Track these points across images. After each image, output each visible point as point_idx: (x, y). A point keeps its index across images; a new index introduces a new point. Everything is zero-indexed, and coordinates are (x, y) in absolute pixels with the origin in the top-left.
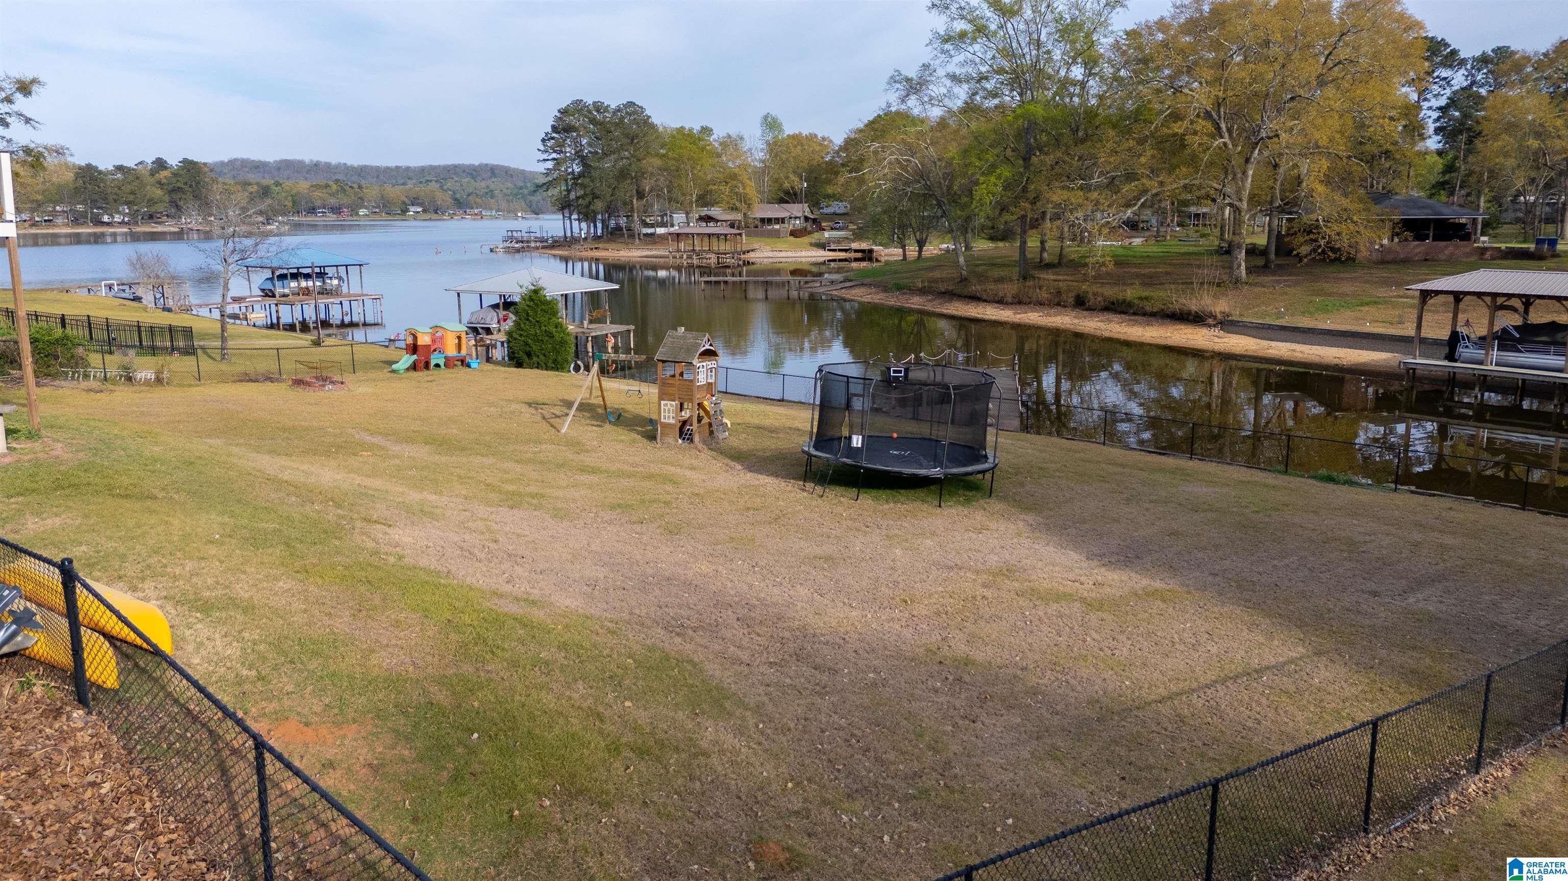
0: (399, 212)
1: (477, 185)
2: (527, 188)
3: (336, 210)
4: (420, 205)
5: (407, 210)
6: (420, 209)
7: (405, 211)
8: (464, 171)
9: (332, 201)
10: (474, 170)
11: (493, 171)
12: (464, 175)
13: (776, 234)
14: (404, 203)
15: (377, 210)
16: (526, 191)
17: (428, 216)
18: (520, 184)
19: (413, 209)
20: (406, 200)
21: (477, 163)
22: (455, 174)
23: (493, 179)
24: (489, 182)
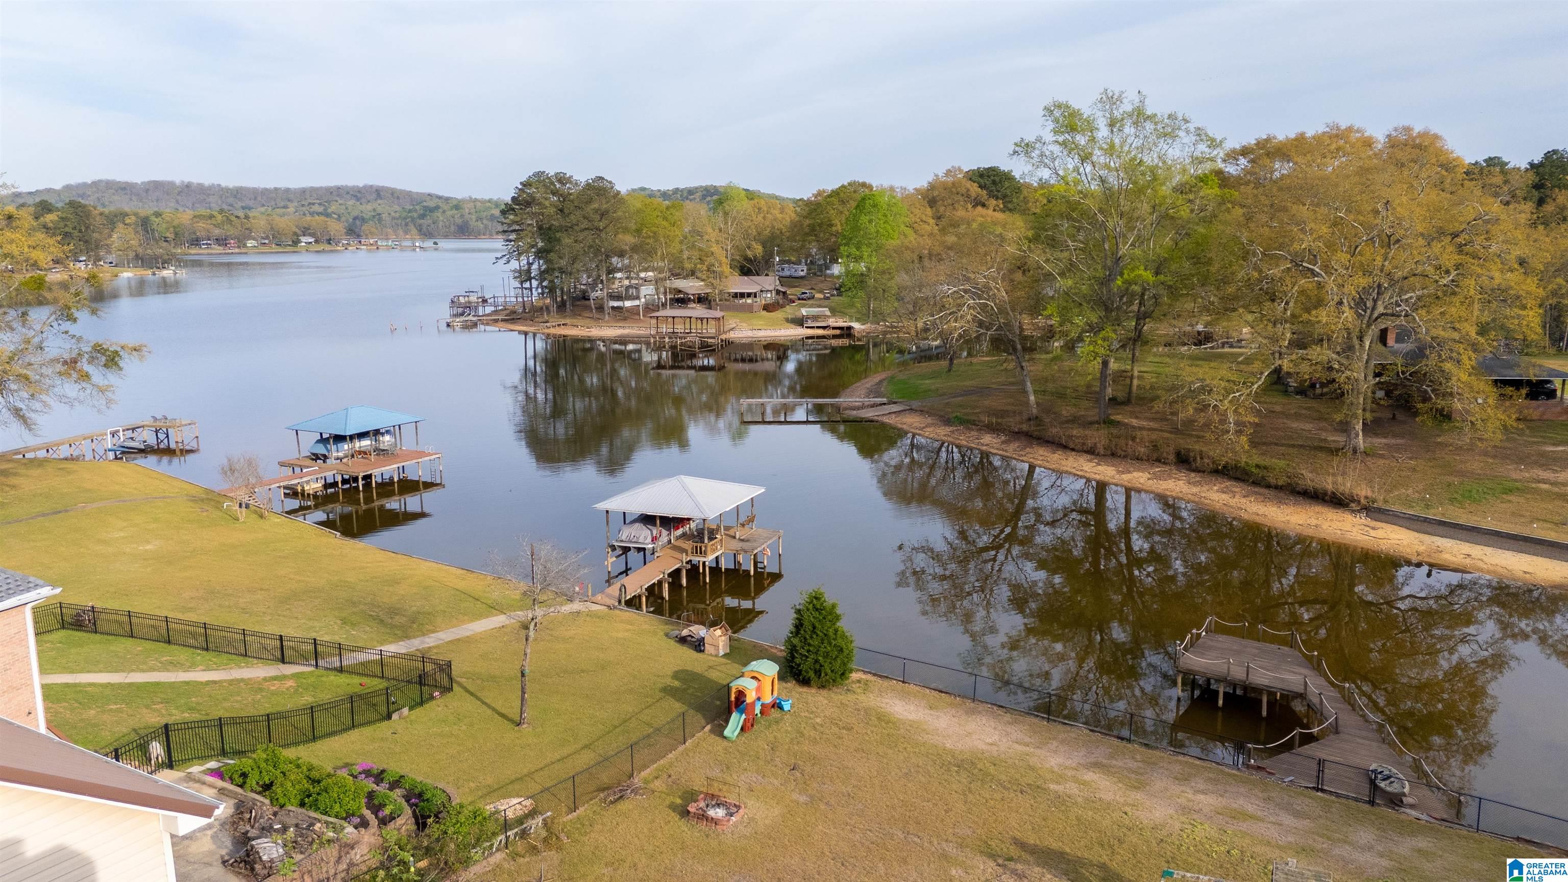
0: (290, 243)
1: (362, 208)
2: (416, 211)
3: (222, 241)
4: (311, 235)
5: (299, 241)
6: (311, 240)
7: (296, 243)
8: (348, 193)
9: (217, 232)
10: (359, 192)
11: (379, 193)
12: (348, 197)
13: (749, 309)
14: (295, 234)
15: (266, 241)
16: (415, 215)
17: (320, 247)
18: (408, 207)
19: (304, 239)
20: (297, 230)
21: (361, 185)
22: (338, 195)
23: (379, 201)
24: (375, 205)
